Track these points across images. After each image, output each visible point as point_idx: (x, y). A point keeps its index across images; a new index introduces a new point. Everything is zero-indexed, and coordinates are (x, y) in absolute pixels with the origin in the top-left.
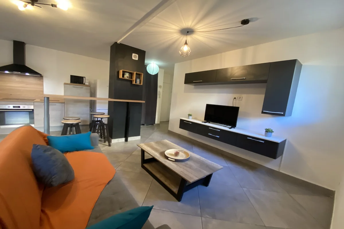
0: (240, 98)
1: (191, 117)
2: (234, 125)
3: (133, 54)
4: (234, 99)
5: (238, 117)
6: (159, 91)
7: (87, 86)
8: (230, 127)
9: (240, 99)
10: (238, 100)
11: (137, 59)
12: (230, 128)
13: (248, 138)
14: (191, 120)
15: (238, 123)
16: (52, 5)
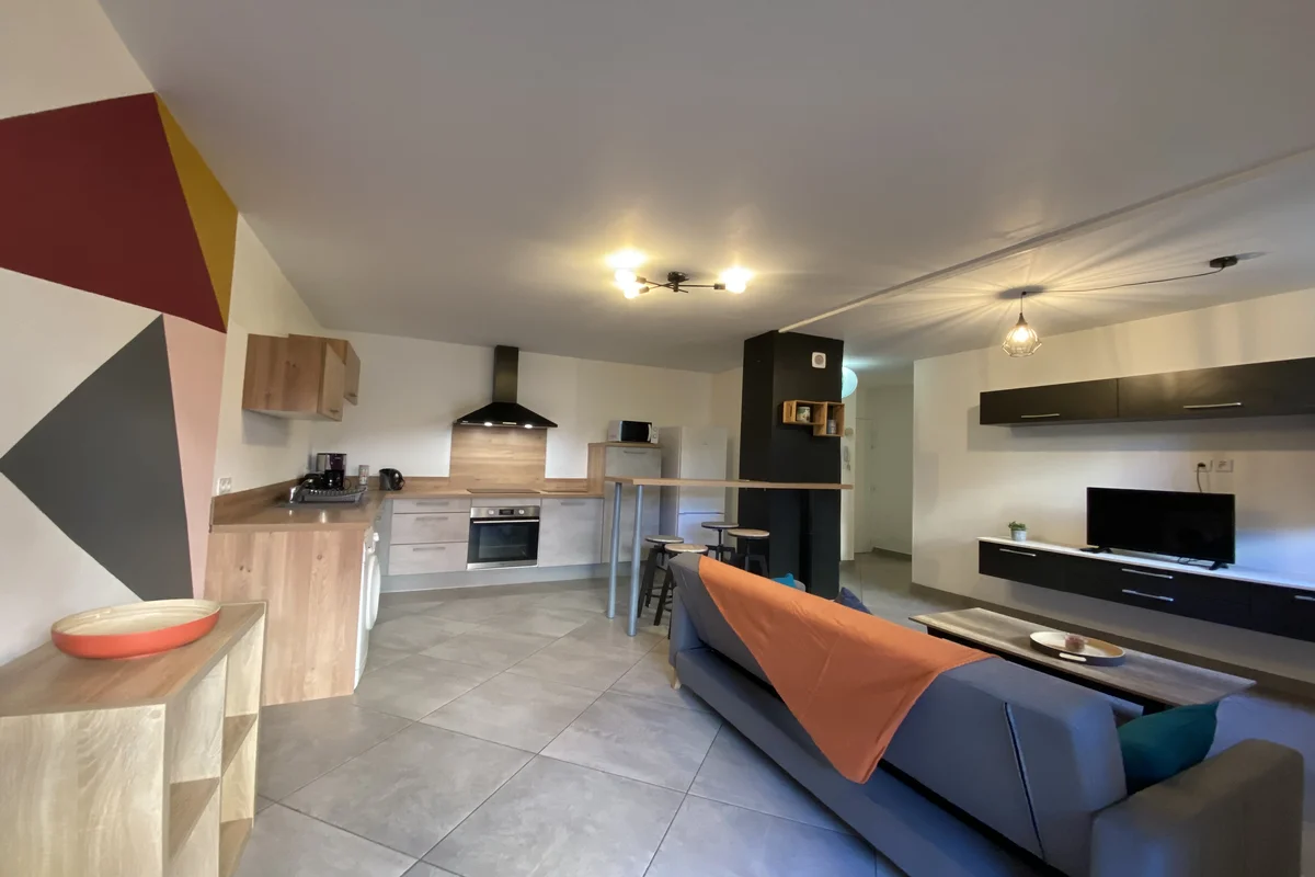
0: (1222, 464)
1: (1022, 535)
2: (1225, 555)
3: (815, 355)
4: (1201, 469)
5: (1237, 529)
6: (847, 449)
7: (655, 447)
8: (1211, 563)
9: (1224, 468)
10: (1218, 471)
11: (823, 366)
12: (1213, 568)
13: (1298, 597)
14: (1022, 541)
15: (1241, 550)
16: (717, 287)
